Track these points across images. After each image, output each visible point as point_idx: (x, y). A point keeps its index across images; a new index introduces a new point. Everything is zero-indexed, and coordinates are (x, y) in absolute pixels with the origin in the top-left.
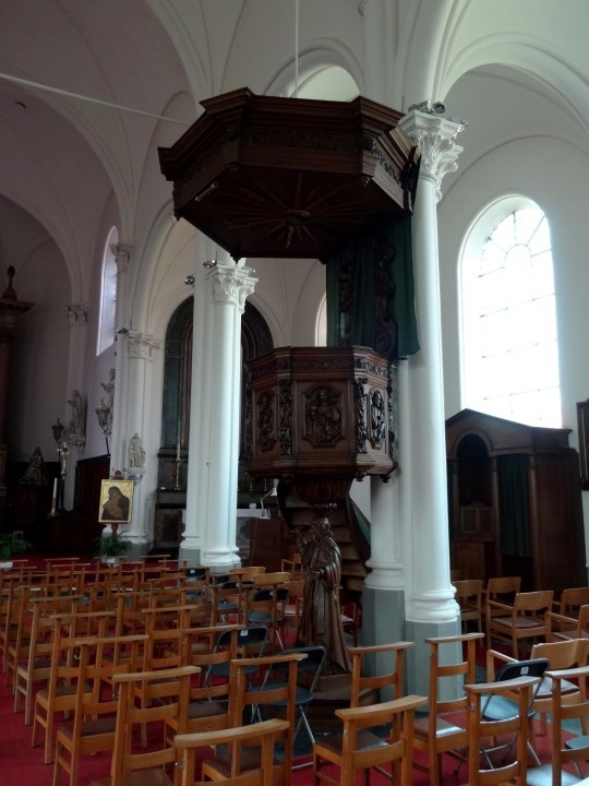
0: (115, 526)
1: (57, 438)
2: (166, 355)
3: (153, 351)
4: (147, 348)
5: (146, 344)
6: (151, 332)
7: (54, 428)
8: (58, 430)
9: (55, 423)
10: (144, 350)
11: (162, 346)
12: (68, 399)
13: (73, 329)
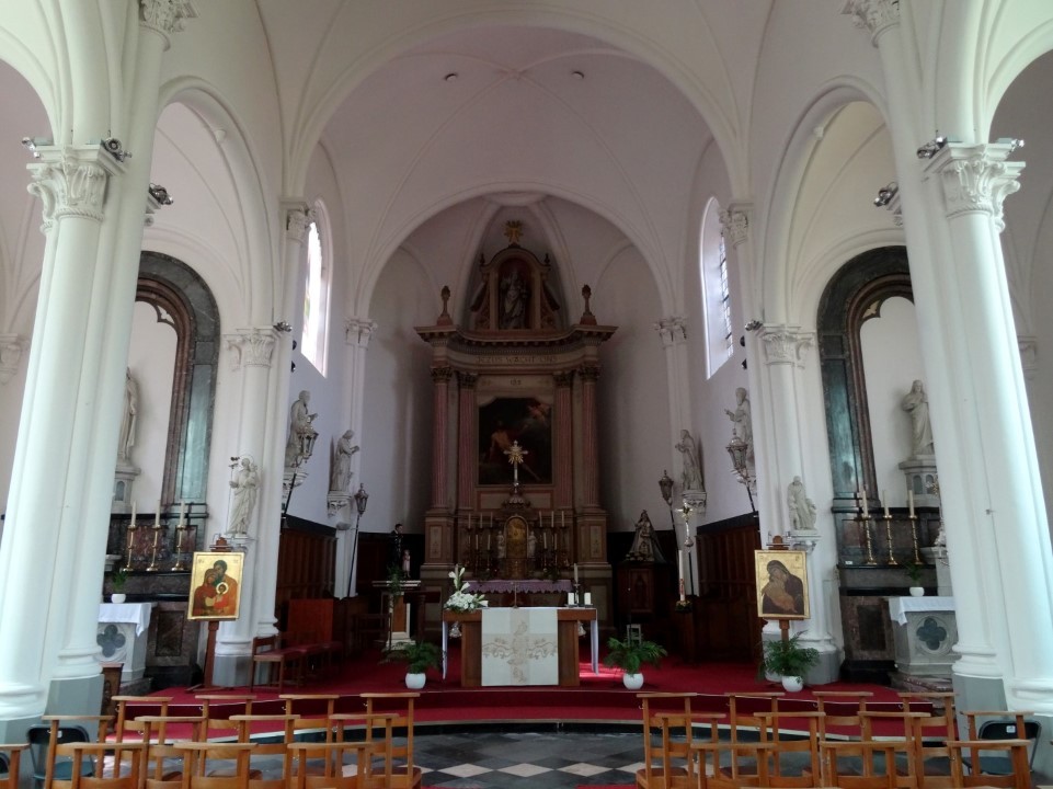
0: (784, 624)
1: (666, 497)
2: (821, 356)
3: (802, 350)
4: (793, 346)
5: (791, 339)
6: (794, 321)
7: (661, 483)
8: (667, 485)
9: (661, 477)
10: (788, 349)
11: (814, 342)
12: (674, 443)
13: (669, 350)
